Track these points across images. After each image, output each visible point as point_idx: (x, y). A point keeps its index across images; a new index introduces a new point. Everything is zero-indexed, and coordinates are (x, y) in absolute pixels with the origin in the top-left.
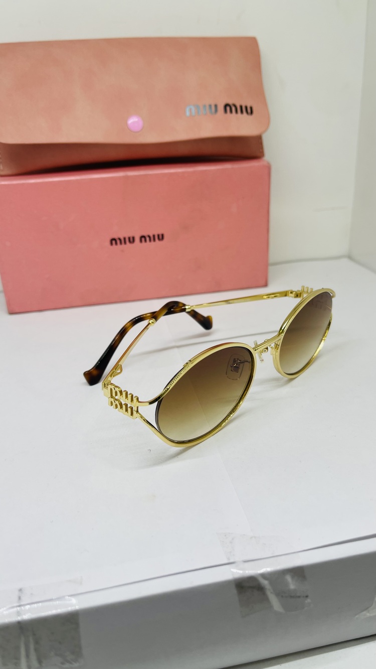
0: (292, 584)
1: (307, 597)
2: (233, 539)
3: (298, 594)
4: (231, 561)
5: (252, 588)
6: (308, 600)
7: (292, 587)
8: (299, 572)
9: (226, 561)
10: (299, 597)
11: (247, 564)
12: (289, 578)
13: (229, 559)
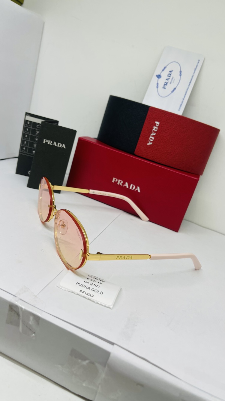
1: (34, 333)
2: (27, 291)
3: (31, 328)
4: (16, 295)
5: (15, 311)
6: (34, 335)
7: (30, 323)
8: (37, 319)
9: (14, 294)
10: (31, 330)
11: (20, 301)
12: (31, 318)
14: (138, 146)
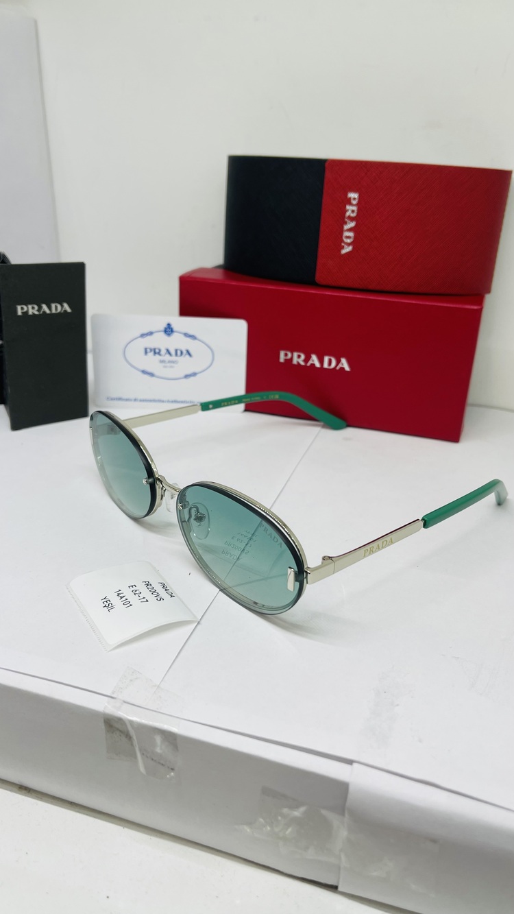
0: (160, 747)
1: (172, 769)
2: (137, 678)
3: (162, 762)
4: (113, 696)
5: (120, 731)
6: (172, 774)
7: (158, 750)
8: (171, 738)
9: (109, 695)
10: (163, 764)
11: (125, 704)
12: (158, 739)
13: (113, 693)
14: (320, 261)
